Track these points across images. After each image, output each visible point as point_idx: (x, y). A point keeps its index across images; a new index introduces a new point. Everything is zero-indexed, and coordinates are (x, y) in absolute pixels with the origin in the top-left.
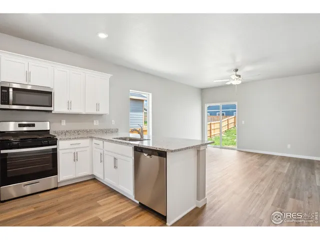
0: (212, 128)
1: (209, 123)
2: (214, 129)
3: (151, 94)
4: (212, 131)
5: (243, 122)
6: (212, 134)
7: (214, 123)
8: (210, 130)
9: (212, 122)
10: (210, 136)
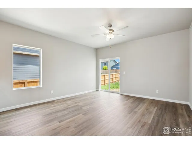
0: (114, 77)
1: (112, 74)
2: (115, 78)
3: (42, 49)
4: (114, 79)
5: (124, 73)
6: (114, 81)
7: (115, 74)
8: (113, 78)
9: (114, 73)
10: (113, 82)
